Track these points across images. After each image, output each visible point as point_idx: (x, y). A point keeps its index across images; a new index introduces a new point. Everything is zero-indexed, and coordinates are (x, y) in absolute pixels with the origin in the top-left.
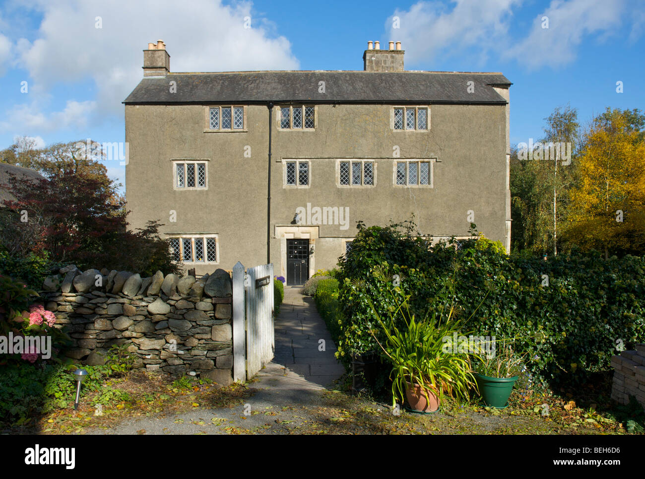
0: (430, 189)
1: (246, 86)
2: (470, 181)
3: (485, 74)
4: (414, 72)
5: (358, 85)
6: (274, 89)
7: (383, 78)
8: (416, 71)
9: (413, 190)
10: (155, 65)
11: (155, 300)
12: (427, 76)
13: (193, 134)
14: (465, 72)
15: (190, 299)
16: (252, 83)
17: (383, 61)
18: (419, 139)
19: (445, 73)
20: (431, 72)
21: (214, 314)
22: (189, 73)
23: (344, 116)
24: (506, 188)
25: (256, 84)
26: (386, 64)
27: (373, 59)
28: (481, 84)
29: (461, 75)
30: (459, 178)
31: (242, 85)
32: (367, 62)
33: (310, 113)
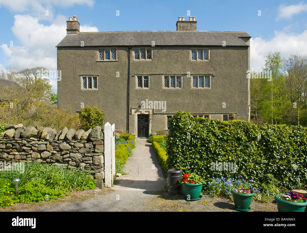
0: (210, 90)
1: (117, 38)
2: (230, 86)
3: (237, 32)
4: (202, 32)
5: (174, 38)
6: (131, 40)
7: (186, 34)
8: (203, 31)
9: (201, 90)
10: (72, 28)
11: (63, 142)
12: (208, 33)
13: (91, 62)
14: (228, 32)
15: (82, 142)
16: (120, 37)
17: (186, 27)
18: (204, 65)
19: (217, 32)
20: (210, 31)
21: (94, 150)
22: (89, 32)
23: (166, 53)
24: (248, 89)
25: (122, 38)
26: (187, 28)
27: (181, 25)
28: (235, 37)
29: (225, 33)
30: (224, 84)
31: (116, 38)
32: (178, 27)
33: (149, 52)
